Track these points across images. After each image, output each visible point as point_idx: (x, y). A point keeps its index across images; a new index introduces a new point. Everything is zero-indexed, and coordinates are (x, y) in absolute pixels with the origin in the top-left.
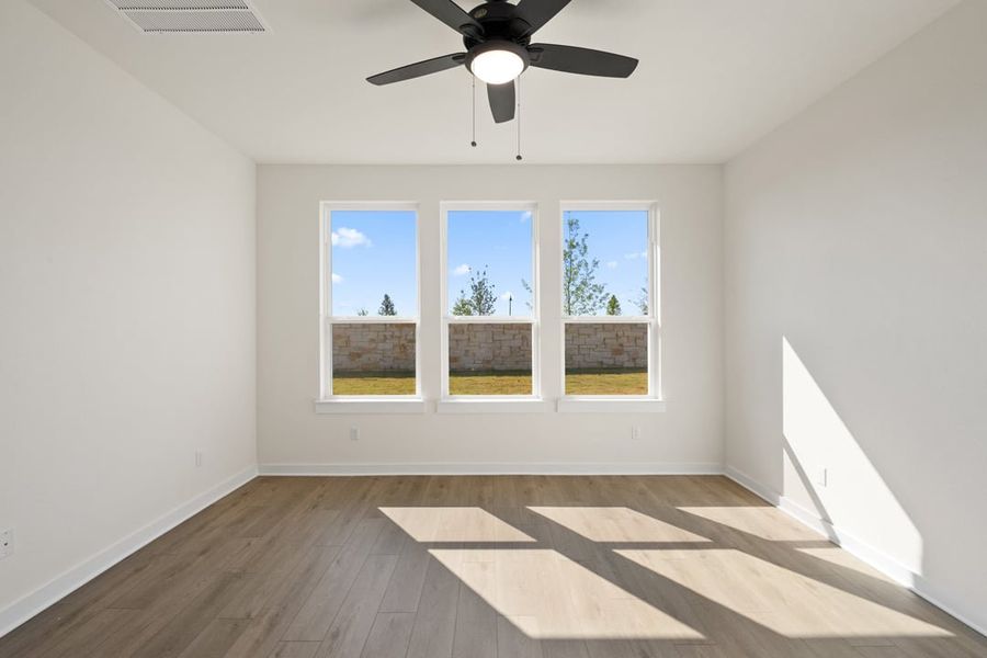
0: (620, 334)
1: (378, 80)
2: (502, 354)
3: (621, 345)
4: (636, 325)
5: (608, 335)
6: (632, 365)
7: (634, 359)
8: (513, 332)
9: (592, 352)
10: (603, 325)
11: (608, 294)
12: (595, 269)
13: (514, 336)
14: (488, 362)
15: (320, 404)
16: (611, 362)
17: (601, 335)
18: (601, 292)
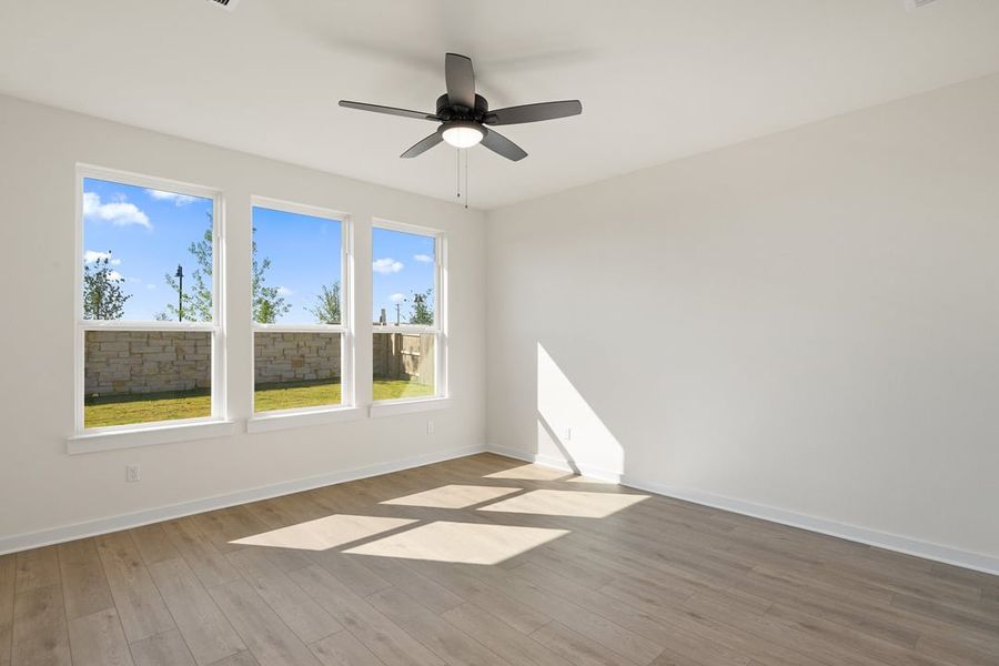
0: (301, 344)
1: (343, 103)
2: (146, 372)
3: (303, 356)
4: (318, 334)
5: (288, 345)
6: (315, 378)
7: (316, 371)
8: (163, 343)
9: (269, 366)
10: (282, 334)
11: (281, 300)
12: (265, 270)
13: (164, 347)
14: (123, 383)
15: (73, 441)
16: (291, 375)
17: (280, 346)
18: (273, 296)
